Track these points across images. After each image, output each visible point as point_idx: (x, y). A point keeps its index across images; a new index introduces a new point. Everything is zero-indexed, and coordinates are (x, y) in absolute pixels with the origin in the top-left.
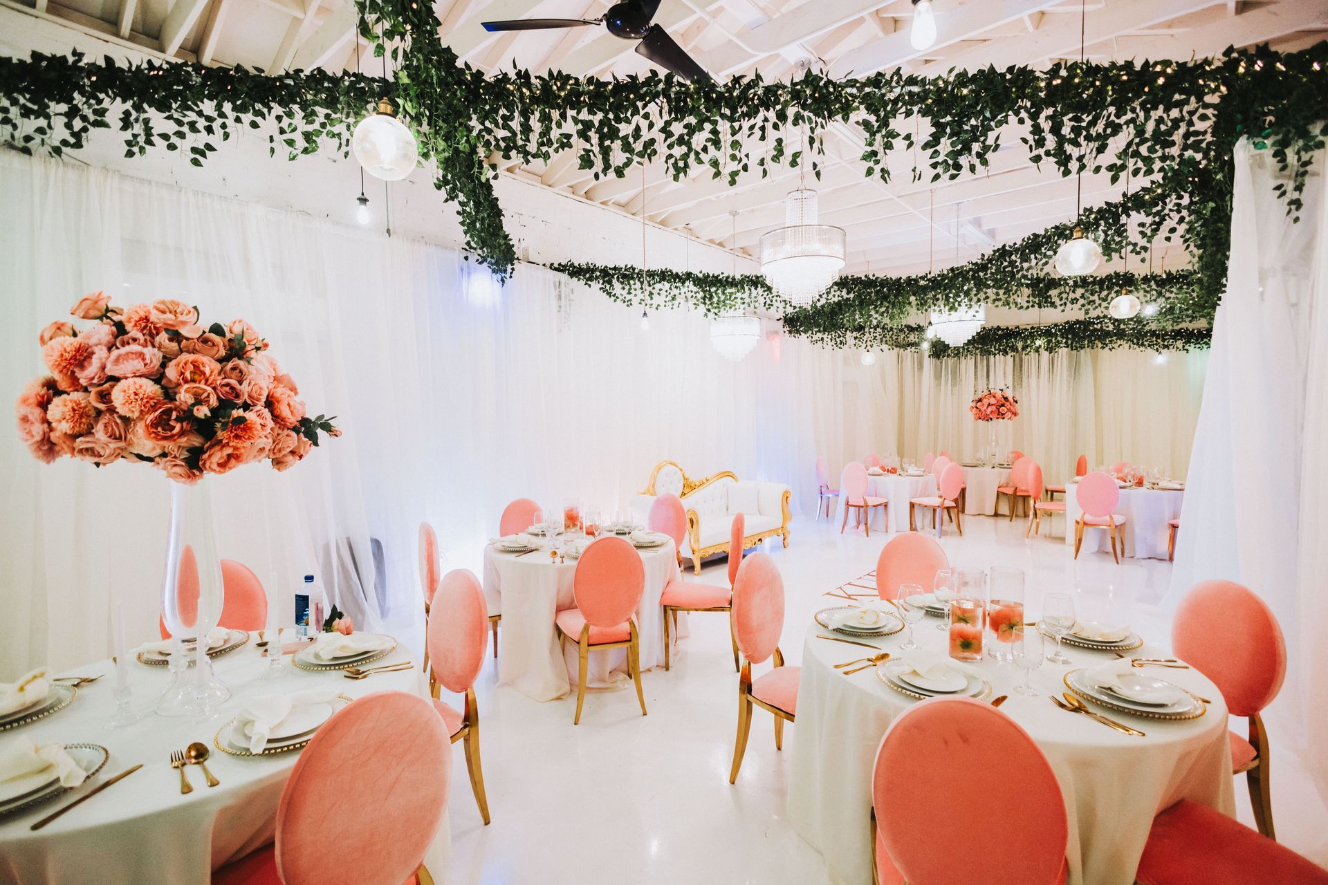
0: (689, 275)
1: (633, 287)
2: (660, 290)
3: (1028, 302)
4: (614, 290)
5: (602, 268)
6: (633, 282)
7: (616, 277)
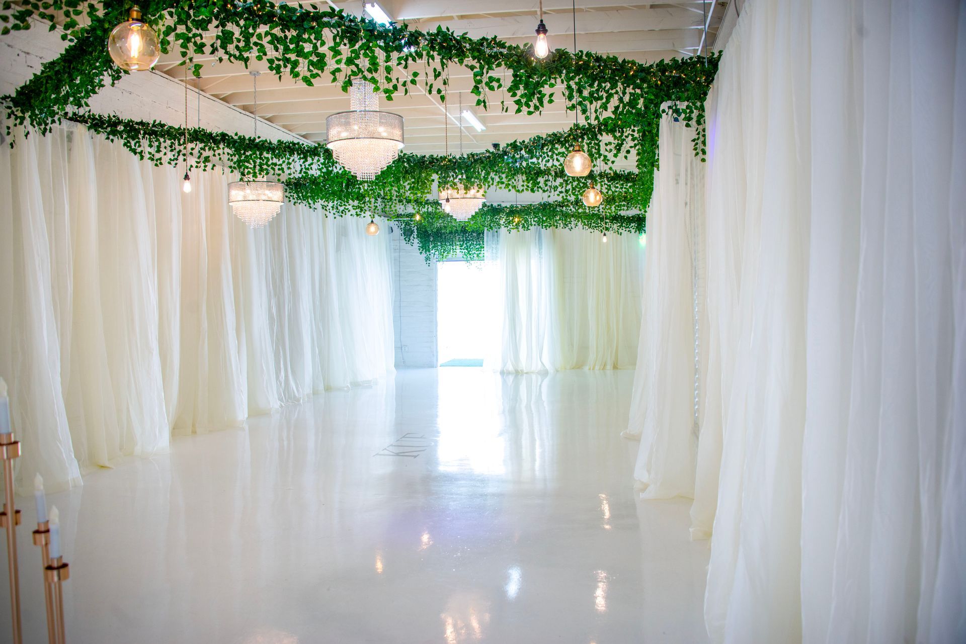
0: (224, 136)
1: (163, 145)
2: (192, 149)
3: (523, 186)
4: (140, 146)
5: (126, 121)
6: (162, 140)
7: (142, 132)
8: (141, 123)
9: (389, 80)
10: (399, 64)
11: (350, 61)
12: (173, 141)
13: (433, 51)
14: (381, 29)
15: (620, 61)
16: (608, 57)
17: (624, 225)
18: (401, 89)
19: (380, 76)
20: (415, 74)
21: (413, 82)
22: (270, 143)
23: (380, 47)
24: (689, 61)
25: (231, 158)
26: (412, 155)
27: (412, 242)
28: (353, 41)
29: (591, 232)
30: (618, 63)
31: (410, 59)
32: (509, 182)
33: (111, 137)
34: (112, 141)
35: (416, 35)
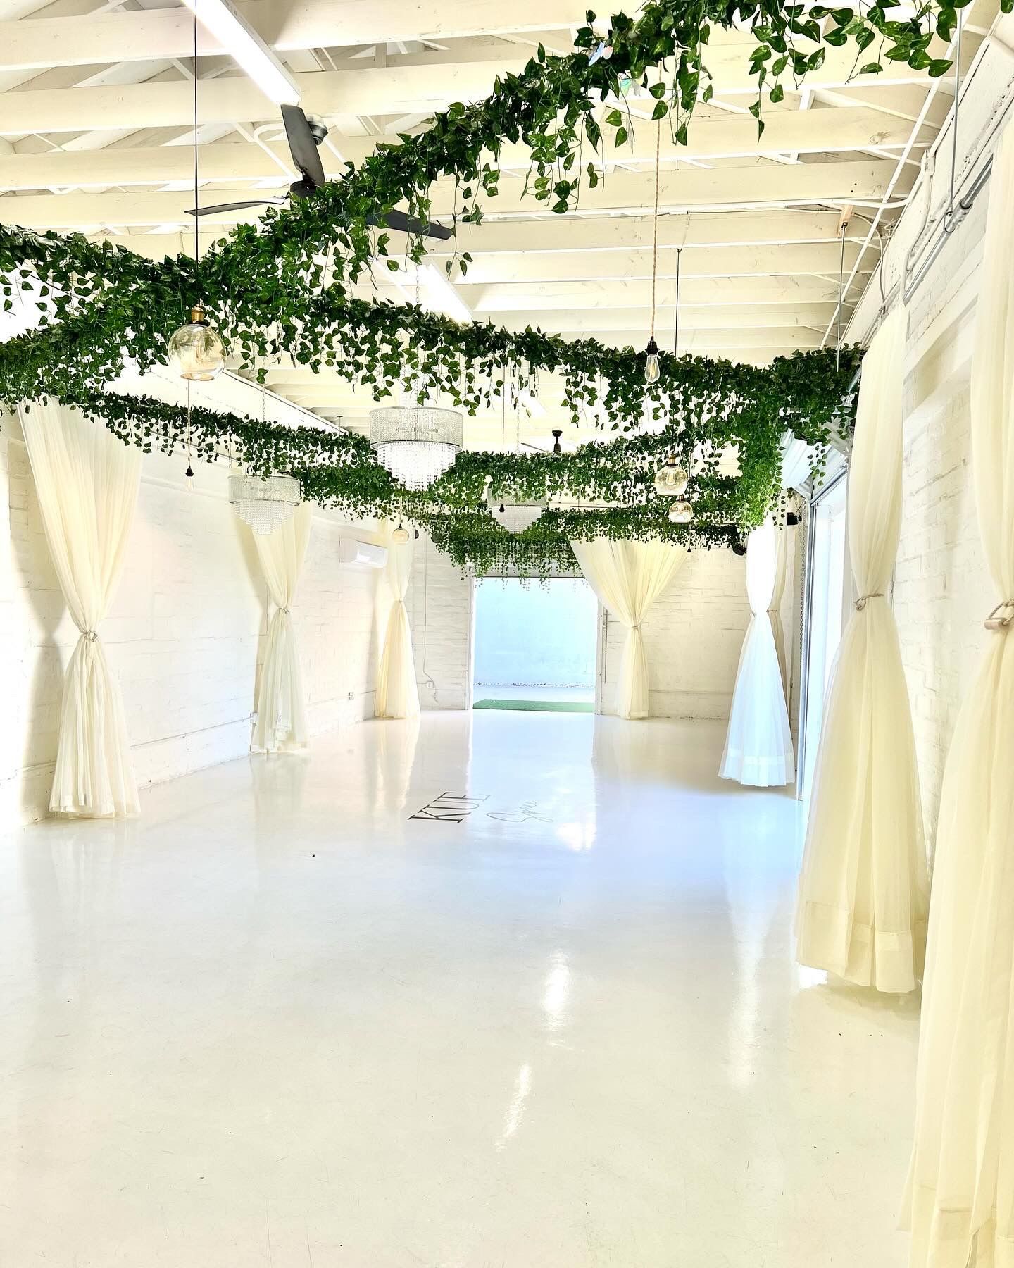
0: (231, 419)
1: (154, 427)
2: (192, 433)
3: (594, 492)
4: (125, 427)
5: (108, 394)
6: (153, 421)
7: (128, 409)
8: (127, 398)
9: (470, 390)
10: (482, 371)
11: (426, 369)
12: (167, 422)
13: (521, 356)
14: (464, 329)
15: (734, 365)
16: (719, 361)
17: (714, 537)
18: (483, 401)
19: (461, 384)
20: (499, 383)
21: (497, 392)
22: (289, 430)
23: (461, 351)
24: (816, 354)
25: (240, 448)
28: (430, 344)
29: (672, 545)
30: (732, 368)
31: (495, 365)
32: (578, 488)
33: (90, 413)
34: (92, 419)
35: (503, 337)
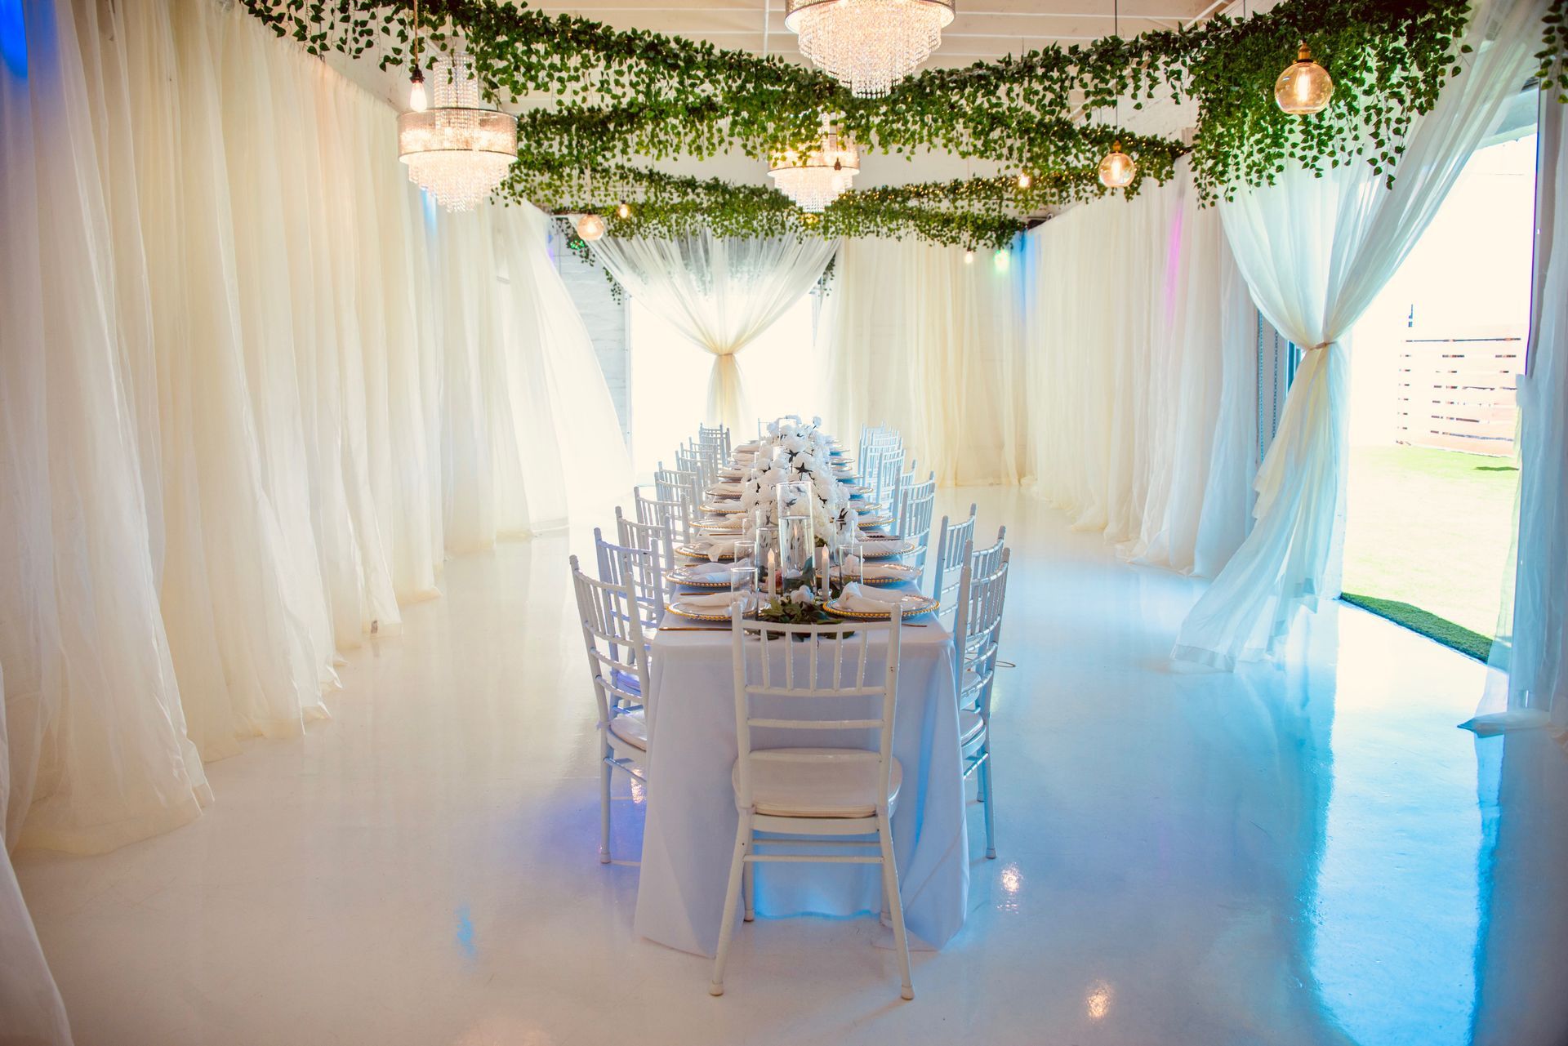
26: (796, 68)
27: (593, 258)
